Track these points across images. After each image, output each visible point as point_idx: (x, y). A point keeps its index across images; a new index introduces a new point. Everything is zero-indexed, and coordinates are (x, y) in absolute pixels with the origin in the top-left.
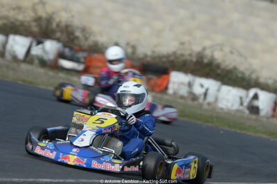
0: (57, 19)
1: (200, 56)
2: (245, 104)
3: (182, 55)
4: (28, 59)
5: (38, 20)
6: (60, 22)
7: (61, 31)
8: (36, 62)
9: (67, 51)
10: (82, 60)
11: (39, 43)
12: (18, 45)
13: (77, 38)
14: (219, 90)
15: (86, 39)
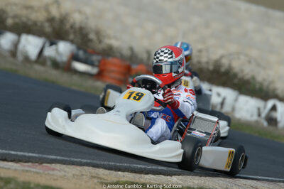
0: (71, 21)
1: (217, 65)
2: (263, 115)
3: (199, 62)
4: (41, 60)
5: (51, 20)
6: (74, 23)
7: (75, 32)
8: (49, 63)
9: (81, 53)
10: (97, 63)
11: (52, 44)
12: (31, 45)
13: (91, 40)
14: (236, 100)
15: (100, 42)
